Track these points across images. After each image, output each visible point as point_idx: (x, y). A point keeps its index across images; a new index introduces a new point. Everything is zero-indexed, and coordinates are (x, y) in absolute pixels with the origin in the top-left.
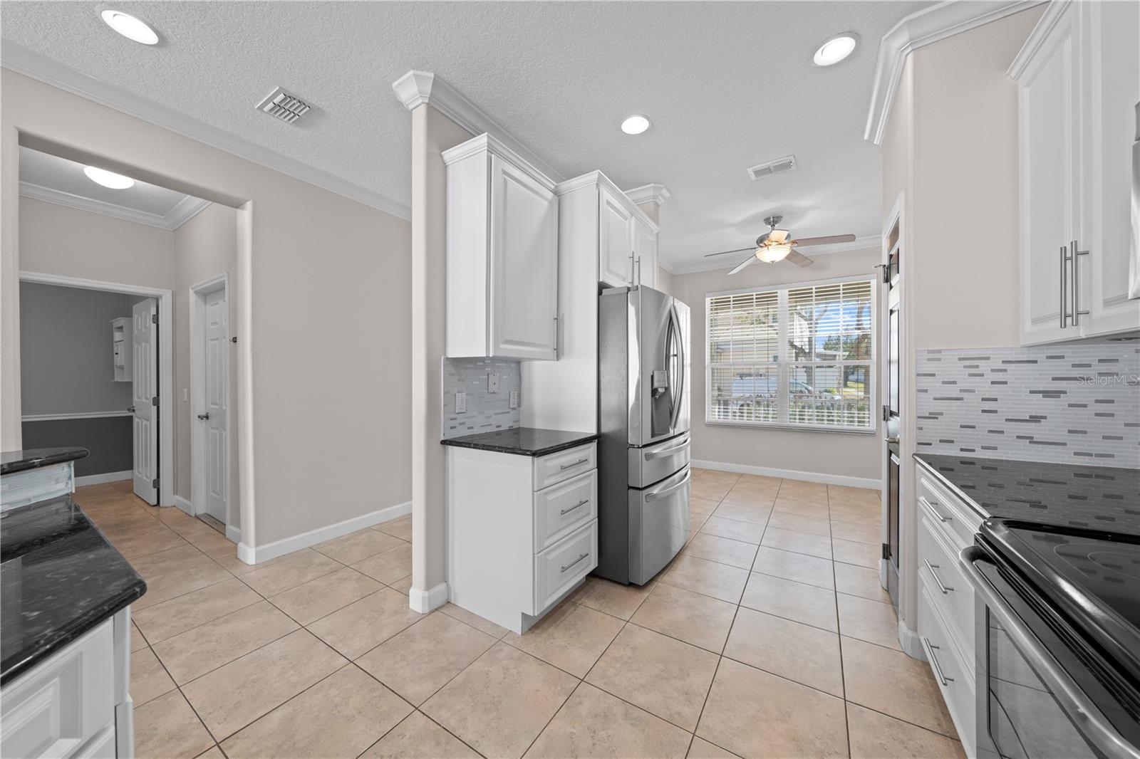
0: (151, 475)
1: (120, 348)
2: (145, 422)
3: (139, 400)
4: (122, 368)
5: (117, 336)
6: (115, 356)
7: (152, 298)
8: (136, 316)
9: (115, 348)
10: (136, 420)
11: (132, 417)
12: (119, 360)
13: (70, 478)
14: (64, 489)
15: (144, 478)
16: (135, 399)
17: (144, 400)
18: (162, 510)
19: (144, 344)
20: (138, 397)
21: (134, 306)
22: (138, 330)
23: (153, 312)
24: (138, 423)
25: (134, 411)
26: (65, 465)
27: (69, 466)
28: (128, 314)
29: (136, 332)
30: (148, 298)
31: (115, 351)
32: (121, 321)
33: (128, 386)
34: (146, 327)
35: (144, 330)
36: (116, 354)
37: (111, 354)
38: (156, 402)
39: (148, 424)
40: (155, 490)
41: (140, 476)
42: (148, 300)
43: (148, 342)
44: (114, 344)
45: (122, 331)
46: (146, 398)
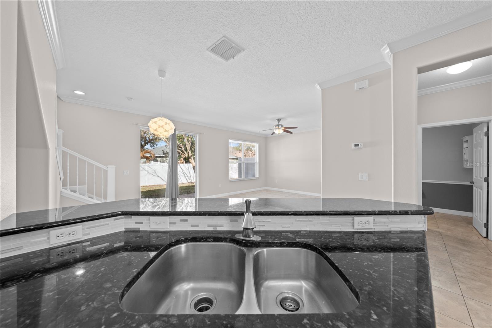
0: (483, 220)
1: (466, 151)
2: (479, 190)
3: (476, 178)
4: (467, 161)
5: (465, 145)
6: (464, 155)
7: (485, 122)
8: (475, 134)
9: (464, 151)
10: (474, 188)
11: (472, 185)
12: (466, 157)
13: (425, 223)
14: (422, 228)
15: (479, 220)
16: (474, 177)
17: (479, 178)
18: (489, 242)
19: (479, 148)
20: (476, 176)
21: (474, 129)
22: (476, 141)
23: (485, 130)
24: (475, 190)
25: (473, 183)
26: (423, 216)
27: (425, 217)
28: (471, 133)
29: (475, 142)
30: (482, 123)
31: (464, 153)
32: (467, 138)
33: (470, 170)
34: (481, 139)
35: (479, 141)
36: (464, 154)
37: (462, 154)
38: (486, 180)
39: (481, 192)
40: (485, 229)
41: (476, 218)
42: (483, 123)
43: (482, 147)
44: (464, 149)
45: (467, 143)
46: (480, 178)
